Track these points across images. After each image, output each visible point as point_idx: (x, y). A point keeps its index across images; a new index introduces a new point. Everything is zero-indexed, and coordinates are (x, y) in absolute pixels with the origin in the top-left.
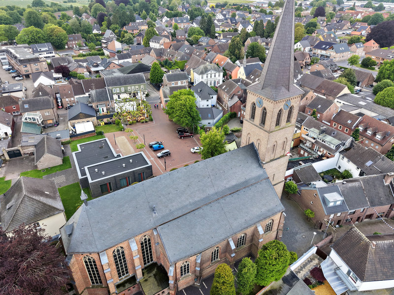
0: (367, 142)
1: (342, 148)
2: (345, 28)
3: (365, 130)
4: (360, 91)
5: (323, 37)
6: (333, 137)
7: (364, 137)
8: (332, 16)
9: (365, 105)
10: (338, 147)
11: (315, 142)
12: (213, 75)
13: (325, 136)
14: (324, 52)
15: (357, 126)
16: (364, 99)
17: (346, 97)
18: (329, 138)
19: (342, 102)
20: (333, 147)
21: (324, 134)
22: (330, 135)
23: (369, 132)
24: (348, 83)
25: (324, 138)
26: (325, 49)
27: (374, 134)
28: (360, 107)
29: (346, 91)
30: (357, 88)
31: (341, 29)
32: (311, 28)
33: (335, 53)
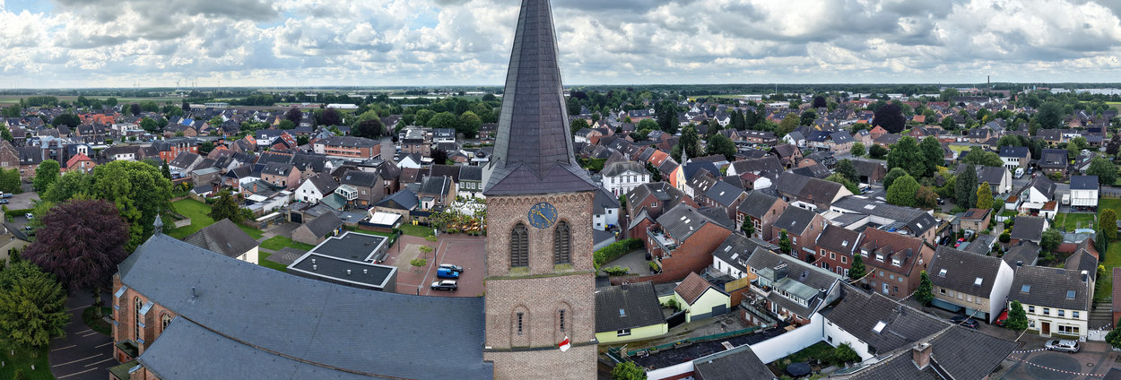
0: (882, 274)
1: (823, 303)
2: (849, 117)
3: (872, 254)
4: (869, 189)
5: (821, 126)
6: (804, 282)
7: (874, 266)
8: (834, 106)
9: (874, 209)
10: (813, 302)
11: (769, 296)
12: (632, 178)
13: (788, 282)
14: (821, 145)
15: (858, 250)
16: (872, 200)
17: (845, 202)
18: (795, 286)
19: (841, 210)
20: (803, 303)
21: (786, 278)
22: (797, 279)
23: (880, 257)
24: (847, 181)
25: (784, 288)
26: (822, 140)
27: (889, 258)
28: (868, 213)
29: (843, 192)
30: (862, 185)
31: (845, 119)
32: (808, 118)
33: (834, 145)
